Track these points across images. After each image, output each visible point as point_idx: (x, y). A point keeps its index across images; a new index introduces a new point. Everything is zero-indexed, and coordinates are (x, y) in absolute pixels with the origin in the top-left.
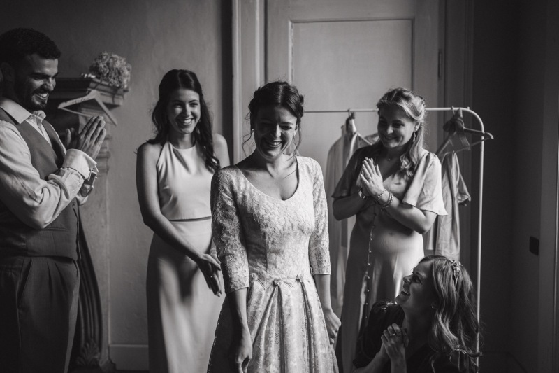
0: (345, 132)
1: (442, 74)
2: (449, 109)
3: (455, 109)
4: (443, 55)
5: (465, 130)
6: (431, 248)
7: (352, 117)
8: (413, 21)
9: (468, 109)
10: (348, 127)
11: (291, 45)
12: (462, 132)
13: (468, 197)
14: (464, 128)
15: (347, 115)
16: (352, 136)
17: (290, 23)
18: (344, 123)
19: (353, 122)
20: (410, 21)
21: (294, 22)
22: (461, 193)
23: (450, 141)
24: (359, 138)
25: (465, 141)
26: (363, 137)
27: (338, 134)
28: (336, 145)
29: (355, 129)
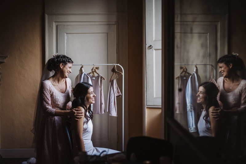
0: (80, 72)
1: (118, 52)
2: (113, 64)
3: (114, 64)
4: (118, 45)
5: (117, 72)
6: (108, 111)
7: (82, 67)
8: (107, 34)
9: (119, 65)
10: (81, 70)
11: (66, 41)
12: (116, 72)
13: (120, 94)
14: (116, 71)
15: (81, 66)
16: (82, 73)
17: (65, 34)
18: (80, 69)
19: (83, 69)
21: (67, 34)
22: (118, 92)
24: (85, 74)
26: (86, 74)
27: (78, 73)
28: (77, 76)
29: (83, 71)
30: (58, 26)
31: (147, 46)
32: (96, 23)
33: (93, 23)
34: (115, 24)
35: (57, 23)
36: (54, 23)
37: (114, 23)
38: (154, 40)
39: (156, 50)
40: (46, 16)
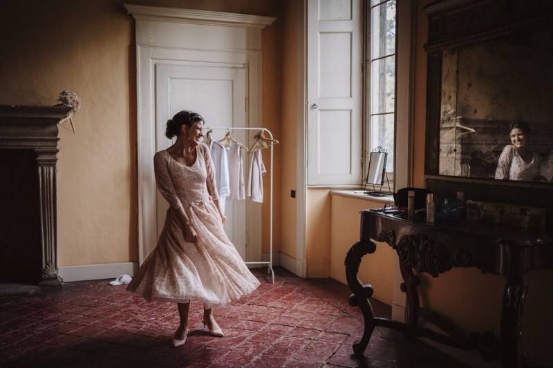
1: (247, 109)
2: (257, 129)
3: (260, 129)
4: (248, 99)
5: (265, 139)
6: (250, 195)
7: (211, 131)
8: (233, 82)
9: (265, 129)
11: (169, 90)
12: (263, 140)
13: (265, 171)
16: (210, 141)
19: (210, 134)
20: (231, 82)
21: (171, 78)
22: (262, 169)
23: (257, 144)
24: (215, 142)
25: (265, 144)
26: (217, 141)
29: (212, 138)
30: (157, 66)
31: (309, 105)
32: (216, 65)
33: (212, 64)
34: (244, 68)
35: (155, 61)
36: (151, 60)
37: (241, 66)
38: (319, 96)
39: (321, 110)
40: (139, 48)
